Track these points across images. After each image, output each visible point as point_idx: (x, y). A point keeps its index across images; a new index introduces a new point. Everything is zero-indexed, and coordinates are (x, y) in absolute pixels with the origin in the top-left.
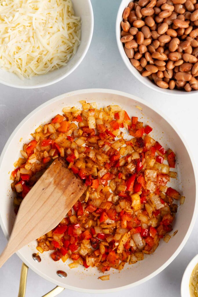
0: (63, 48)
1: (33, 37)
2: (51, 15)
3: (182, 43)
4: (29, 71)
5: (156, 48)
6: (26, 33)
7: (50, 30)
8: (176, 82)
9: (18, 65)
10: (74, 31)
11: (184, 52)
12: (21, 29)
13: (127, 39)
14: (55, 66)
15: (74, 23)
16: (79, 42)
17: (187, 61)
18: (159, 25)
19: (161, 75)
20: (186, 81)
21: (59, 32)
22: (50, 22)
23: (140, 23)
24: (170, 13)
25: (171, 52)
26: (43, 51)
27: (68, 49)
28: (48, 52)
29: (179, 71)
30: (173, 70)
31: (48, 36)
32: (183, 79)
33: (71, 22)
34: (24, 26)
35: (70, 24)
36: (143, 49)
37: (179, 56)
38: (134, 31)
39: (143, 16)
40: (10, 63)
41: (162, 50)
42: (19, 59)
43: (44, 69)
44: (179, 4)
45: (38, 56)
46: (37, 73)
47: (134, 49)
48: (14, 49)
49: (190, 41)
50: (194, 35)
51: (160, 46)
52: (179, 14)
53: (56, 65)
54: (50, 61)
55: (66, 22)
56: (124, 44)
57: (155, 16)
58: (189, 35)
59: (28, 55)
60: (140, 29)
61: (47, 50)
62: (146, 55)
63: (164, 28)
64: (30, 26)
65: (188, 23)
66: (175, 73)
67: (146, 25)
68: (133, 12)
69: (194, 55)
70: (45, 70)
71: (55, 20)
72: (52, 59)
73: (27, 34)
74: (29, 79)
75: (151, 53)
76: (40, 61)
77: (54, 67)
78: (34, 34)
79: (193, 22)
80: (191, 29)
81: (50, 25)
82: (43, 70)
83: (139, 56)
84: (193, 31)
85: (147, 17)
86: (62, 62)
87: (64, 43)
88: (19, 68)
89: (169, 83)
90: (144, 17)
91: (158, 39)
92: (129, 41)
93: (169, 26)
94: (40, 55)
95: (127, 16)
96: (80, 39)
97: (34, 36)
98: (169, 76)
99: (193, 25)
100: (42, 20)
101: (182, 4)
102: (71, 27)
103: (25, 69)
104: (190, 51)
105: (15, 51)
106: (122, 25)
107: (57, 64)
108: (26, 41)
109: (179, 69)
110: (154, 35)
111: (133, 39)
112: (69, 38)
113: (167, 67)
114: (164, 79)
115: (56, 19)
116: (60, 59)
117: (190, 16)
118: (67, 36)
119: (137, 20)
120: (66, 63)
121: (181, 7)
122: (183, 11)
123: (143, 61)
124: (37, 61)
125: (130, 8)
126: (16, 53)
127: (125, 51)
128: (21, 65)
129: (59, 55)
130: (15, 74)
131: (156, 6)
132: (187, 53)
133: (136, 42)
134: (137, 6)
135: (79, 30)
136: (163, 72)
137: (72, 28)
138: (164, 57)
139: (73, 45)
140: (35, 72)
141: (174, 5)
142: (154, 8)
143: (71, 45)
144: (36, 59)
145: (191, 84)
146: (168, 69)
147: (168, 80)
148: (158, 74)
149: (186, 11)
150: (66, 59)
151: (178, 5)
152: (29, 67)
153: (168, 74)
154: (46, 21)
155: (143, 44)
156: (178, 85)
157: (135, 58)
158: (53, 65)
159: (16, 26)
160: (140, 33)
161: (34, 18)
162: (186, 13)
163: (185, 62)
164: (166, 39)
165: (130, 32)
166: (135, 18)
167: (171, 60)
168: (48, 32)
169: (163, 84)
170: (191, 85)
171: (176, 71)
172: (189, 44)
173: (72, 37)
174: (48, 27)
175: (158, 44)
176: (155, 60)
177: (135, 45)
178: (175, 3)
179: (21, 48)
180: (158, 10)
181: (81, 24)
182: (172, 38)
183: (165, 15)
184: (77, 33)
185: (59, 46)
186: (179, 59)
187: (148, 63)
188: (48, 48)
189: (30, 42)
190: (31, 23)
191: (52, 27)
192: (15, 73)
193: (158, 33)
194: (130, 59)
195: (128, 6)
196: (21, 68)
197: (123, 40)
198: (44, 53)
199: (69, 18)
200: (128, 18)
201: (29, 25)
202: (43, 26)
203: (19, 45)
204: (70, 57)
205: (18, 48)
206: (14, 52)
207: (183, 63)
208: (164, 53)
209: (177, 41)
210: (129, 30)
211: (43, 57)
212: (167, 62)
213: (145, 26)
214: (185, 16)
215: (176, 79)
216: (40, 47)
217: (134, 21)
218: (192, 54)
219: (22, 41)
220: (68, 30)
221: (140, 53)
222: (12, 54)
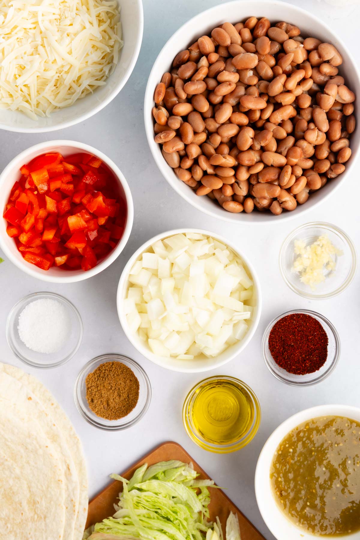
0: (96, 56)
1: (42, 45)
2: (67, 5)
3: (259, 133)
4: (43, 103)
5: (216, 146)
6: (30, 40)
7: (71, 30)
8: (255, 200)
9: (25, 96)
10: (109, 25)
11: (263, 150)
12: (21, 34)
13: (165, 137)
14: (86, 89)
15: (107, 13)
16: (120, 43)
17: (270, 165)
18: (217, 107)
19: (229, 192)
20: (272, 197)
21: (85, 30)
22: (67, 16)
23: (184, 109)
24: (234, 86)
25: (241, 152)
26: (63, 66)
27: (103, 58)
28: (71, 66)
29: (258, 182)
30: (249, 180)
31: (67, 40)
32: (266, 195)
33: (103, 11)
34: (25, 29)
35: (101, 15)
36: (195, 151)
37: (254, 156)
38: (176, 123)
39: (188, 95)
40: (11, 96)
41: (226, 150)
42: (24, 85)
43: (68, 97)
44: (247, 69)
45: (56, 77)
46: (59, 105)
47: (178, 152)
48: (15, 71)
49: (272, 130)
50: (277, 120)
51: (222, 143)
52: (248, 87)
53: (89, 88)
54: (76, 81)
55: (94, 12)
56: (161, 146)
57: (209, 93)
58: (268, 120)
59: (38, 76)
60: (185, 118)
61: (69, 63)
62: (199, 161)
63: (226, 113)
64: (35, 28)
65: (266, 99)
66: (251, 186)
67: (195, 110)
68: (170, 90)
69: (280, 153)
70: (70, 99)
71: (75, 11)
72: (79, 77)
73: (32, 41)
74: (46, 117)
75: (208, 157)
76: (61, 83)
77: (85, 91)
78: (44, 39)
79: (274, 97)
80: (271, 108)
81: (68, 22)
82: (67, 99)
83: (188, 163)
84: (275, 112)
85: (194, 96)
86: (97, 80)
87: (96, 48)
88: (27, 101)
89: (243, 203)
90: (189, 97)
91: (217, 132)
92: (170, 141)
93: (233, 107)
94: (58, 75)
95: (161, 98)
96: (122, 38)
97: (44, 43)
98: (243, 191)
99: (274, 102)
100: (54, 14)
101: (252, 69)
102: (103, 19)
103: (37, 101)
104: (274, 146)
105: (17, 73)
106: (154, 115)
107: (89, 85)
108: (32, 55)
109: (258, 179)
110: (210, 126)
111: (176, 136)
112: (102, 38)
113: (238, 177)
114: (234, 198)
115: (77, 9)
116: (93, 76)
117: (267, 87)
118: (99, 36)
119: (179, 102)
120: (105, 81)
121: (250, 73)
122: (255, 81)
123: (197, 171)
124: (55, 86)
125: (165, 83)
126: (17, 76)
127: (164, 157)
128: (29, 95)
129: (90, 69)
130: (22, 112)
131: (208, 76)
132: (268, 151)
133: (182, 140)
134: (176, 79)
135: (119, 24)
136: (232, 186)
137: (106, 22)
138: (231, 161)
139: (112, 49)
140: (54, 103)
141: (238, 71)
142: (205, 80)
143: (108, 50)
144: (53, 83)
145: (280, 202)
146: (239, 180)
147: (242, 198)
148: (223, 190)
149: (259, 80)
150: (102, 76)
151: (245, 71)
152: (43, 97)
153: (240, 188)
154: (60, 15)
155: (192, 143)
156: (258, 205)
157: (182, 166)
158: (82, 88)
159: (12, 31)
160: (186, 124)
161: (40, 14)
162: (261, 84)
163: (266, 166)
164: (230, 131)
165: (169, 125)
166: (175, 99)
167: (243, 166)
168: (66, 33)
169: (233, 205)
170: (281, 204)
171: (254, 182)
172: (270, 136)
173: (107, 37)
174: (66, 25)
175: (218, 139)
176: (216, 167)
177: (180, 146)
178: (239, 68)
179: (25, 67)
180: (212, 83)
181: (120, 13)
182: (241, 127)
183: (224, 90)
184: (115, 29)
185: (88, 54)
186: (257, 163)
187: (205, 173)
188: (71, 59)
189: (39, 54)
190: (36, 23)
191: (71, 25)
192: (20, 111)
193: (215, 121)
194: (173, 169)
195: (161, 82)
196: (30, 100)
197: (159, 139)
198: (66, 69)
199: (98, 5)
200: (163, 100)
201: (33, 26)
202: (57, 25)
203: (21, 62)
204: (110, 70)
205: (21, 67)
206: (15, 75)
207: (264, 168)
208: (229, 154)
209: (250, 133)
210: (167, 122)
211: (65, 76)
212: (236, 168)
213: (194, 113)
214: (258, 88)
215: (255, 196)
216: (57, 60)
217: (174, 105)
218: (276, 152)
219: (26, 55)
220: (99, 26)
221: (190, 158)
222: (11, 78)
